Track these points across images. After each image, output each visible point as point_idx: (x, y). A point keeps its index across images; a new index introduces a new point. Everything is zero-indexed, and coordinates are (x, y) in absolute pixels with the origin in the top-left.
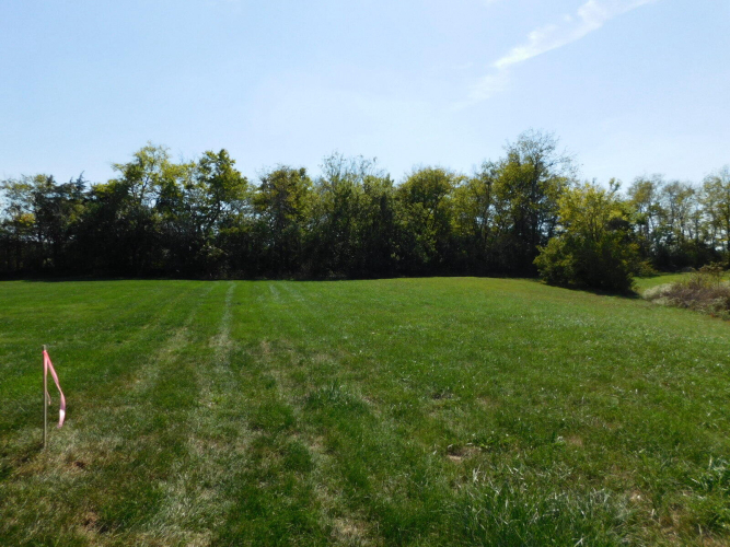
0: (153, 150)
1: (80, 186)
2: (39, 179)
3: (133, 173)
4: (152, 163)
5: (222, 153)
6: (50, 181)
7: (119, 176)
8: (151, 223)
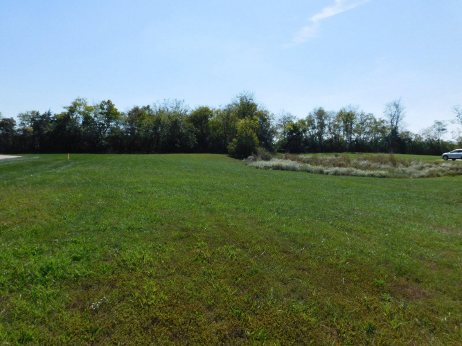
0: (80, 100)
1: (49, 114)
2: (33, 112)
3: (72, 110)
4: (80, 105)
5: (109, 101)
6: (38, 114)
7: (66, 111)
8: (79, 132)
